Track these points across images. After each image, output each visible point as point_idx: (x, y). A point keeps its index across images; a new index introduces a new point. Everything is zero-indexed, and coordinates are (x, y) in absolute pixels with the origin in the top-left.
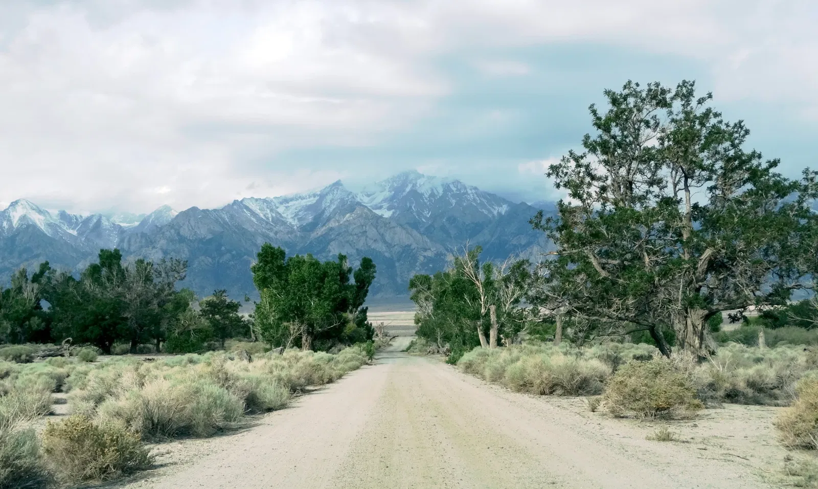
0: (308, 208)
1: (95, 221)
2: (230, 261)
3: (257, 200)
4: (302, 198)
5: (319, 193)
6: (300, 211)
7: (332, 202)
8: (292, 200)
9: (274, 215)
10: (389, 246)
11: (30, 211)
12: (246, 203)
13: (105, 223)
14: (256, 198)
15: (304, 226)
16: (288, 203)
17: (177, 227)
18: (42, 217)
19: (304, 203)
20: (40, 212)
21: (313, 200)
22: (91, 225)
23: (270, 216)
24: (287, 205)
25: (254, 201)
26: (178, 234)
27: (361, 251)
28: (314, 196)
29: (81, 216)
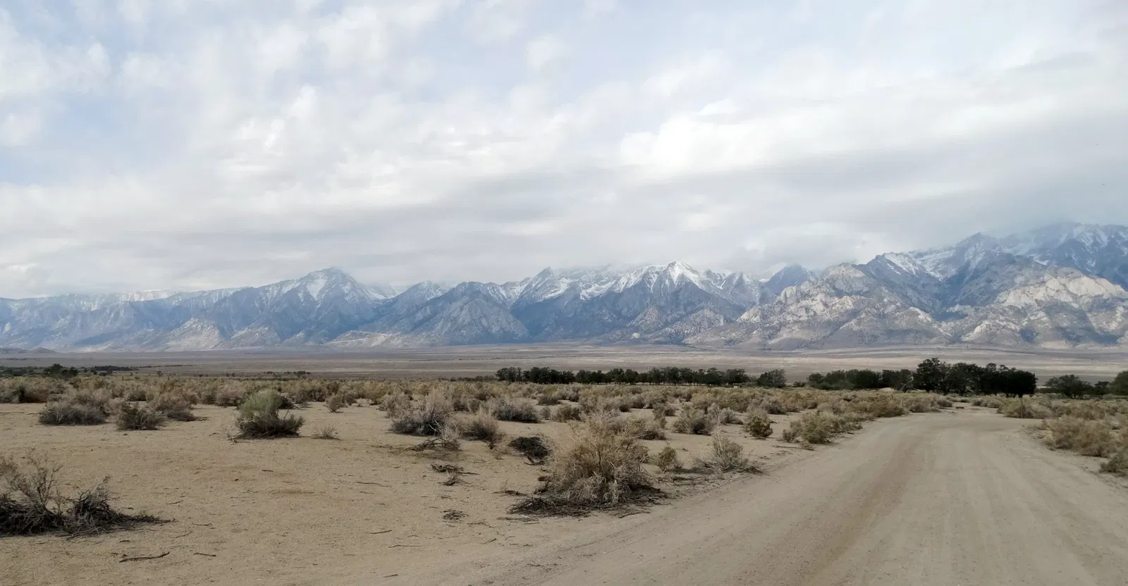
0: (948, 261)
1: (737, 278)
2: (896, 312)
3: (897, 255)
4: (938, 252)
5: (954, 246)
6: (938, 264)
7: (976, 254)
8: (926, 254)
9: (917, 268)
10: (1075, 297)
11: (686, 271)
12: (888, 257)
13: (747, 280)
14: (895, 252)
15: (950, 279)
16: (923, 257)
17: (831, 281)
18: (696, 276)
19: (939, 256)
20: (694, 271)
21: (951, 254)
22: (735, 282)
23: (913, 270)
24: (922, 259)
25: (894, 256)
26: (834, 288)
27: (1042, 301)
28: (950, 249)
29: (724, 275)
